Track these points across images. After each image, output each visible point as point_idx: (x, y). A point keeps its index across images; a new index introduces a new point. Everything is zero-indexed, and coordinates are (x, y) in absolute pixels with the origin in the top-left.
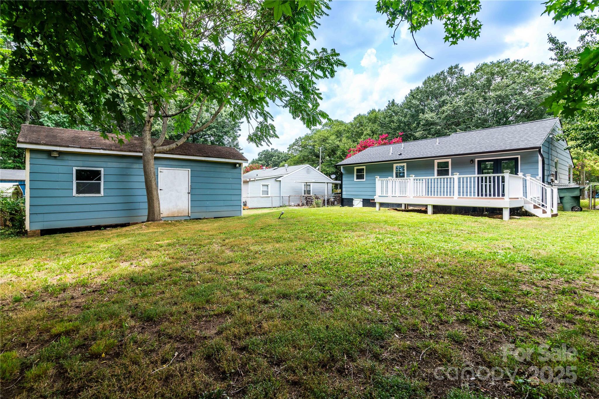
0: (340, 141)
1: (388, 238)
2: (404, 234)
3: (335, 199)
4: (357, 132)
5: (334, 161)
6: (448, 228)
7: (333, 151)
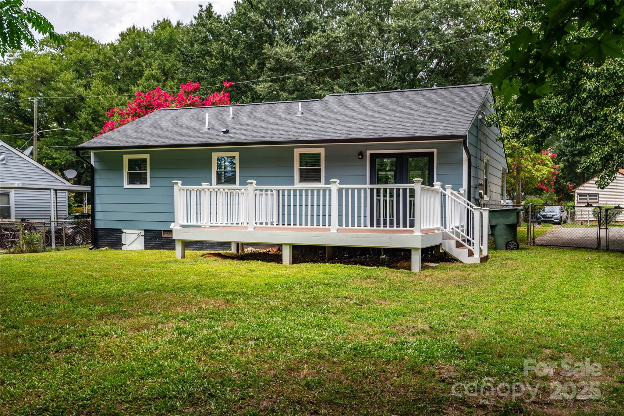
0: (87, 86)
1: (204, 327)
2: (236, 316)
3: (77, 230)
4: (129, 69)
5: (72, 135)
6: (321, 293)
7: (68, 109)
